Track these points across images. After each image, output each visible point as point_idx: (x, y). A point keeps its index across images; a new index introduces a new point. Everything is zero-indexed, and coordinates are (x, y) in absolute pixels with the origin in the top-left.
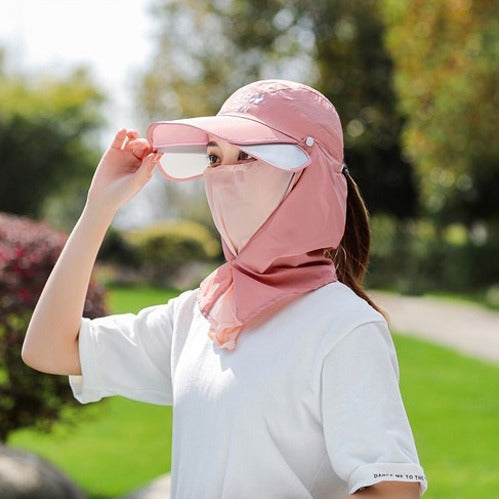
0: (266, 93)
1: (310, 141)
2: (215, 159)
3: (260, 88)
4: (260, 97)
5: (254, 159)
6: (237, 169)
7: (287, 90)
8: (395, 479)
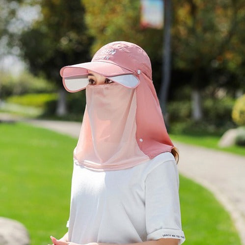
0: (117, 50)
1: (139, 72)
2: (92, 82)
3: (114, 47)
4: (114, 51)
5: (113, 82)
6: (105, 87)
7: (127, 47)
8: (172, 237)
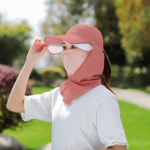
0: (80, 28)
2: (65, 48)
4: (78, 29)
5: (76, 48)
6: (71, 51)
7: (86, 27)
8: (119, 144)
